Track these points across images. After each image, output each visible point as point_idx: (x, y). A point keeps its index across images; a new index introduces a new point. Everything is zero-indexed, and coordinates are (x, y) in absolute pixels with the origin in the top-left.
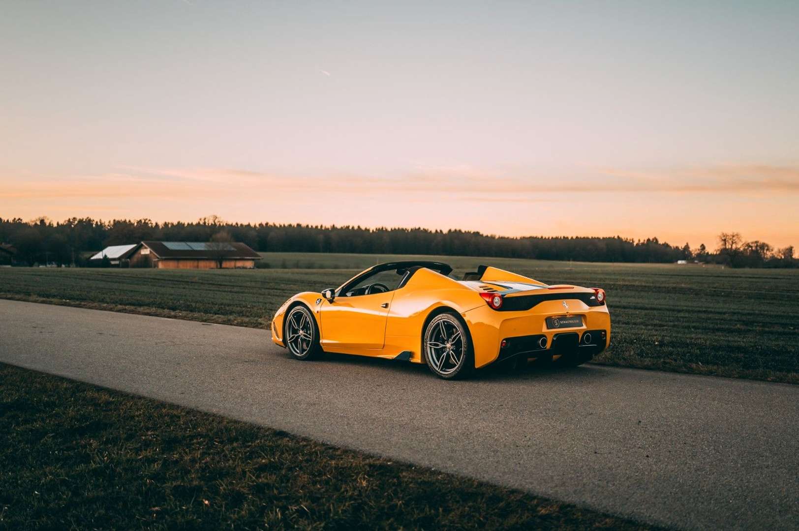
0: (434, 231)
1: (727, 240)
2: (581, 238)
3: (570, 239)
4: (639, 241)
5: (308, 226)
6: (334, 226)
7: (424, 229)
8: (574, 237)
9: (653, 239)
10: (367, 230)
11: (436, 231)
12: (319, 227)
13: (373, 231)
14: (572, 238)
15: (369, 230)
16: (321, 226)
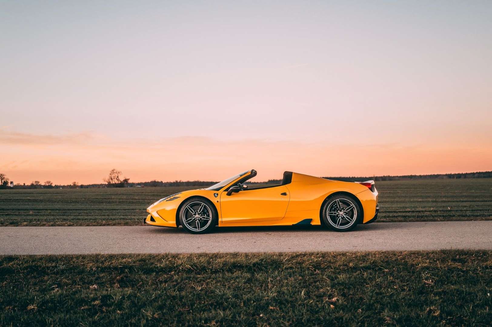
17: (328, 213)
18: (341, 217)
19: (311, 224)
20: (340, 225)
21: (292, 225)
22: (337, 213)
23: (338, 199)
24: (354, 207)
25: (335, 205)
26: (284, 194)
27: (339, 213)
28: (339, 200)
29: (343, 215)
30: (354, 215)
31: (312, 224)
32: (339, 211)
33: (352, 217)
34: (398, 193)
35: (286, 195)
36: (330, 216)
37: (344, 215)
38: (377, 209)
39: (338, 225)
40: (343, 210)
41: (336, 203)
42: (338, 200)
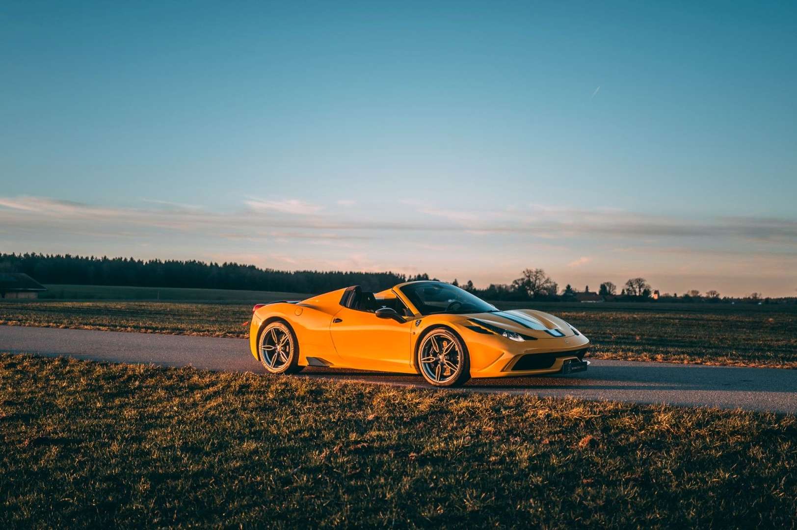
0: (209, 264)
1: (531, 276)
2: (355, 273)
3: (344, 274)
4: (410, 277)
5: (77, 257)
6: (105, 257)
7: (199, 262)
8: (349, 273)
9: (424, 275)
10: (140, 262)
11: (211, 264)
12: (90, 259)
13: (146, 263)
14: (346, 273)
15: (142, 262)
16: (92, 258)
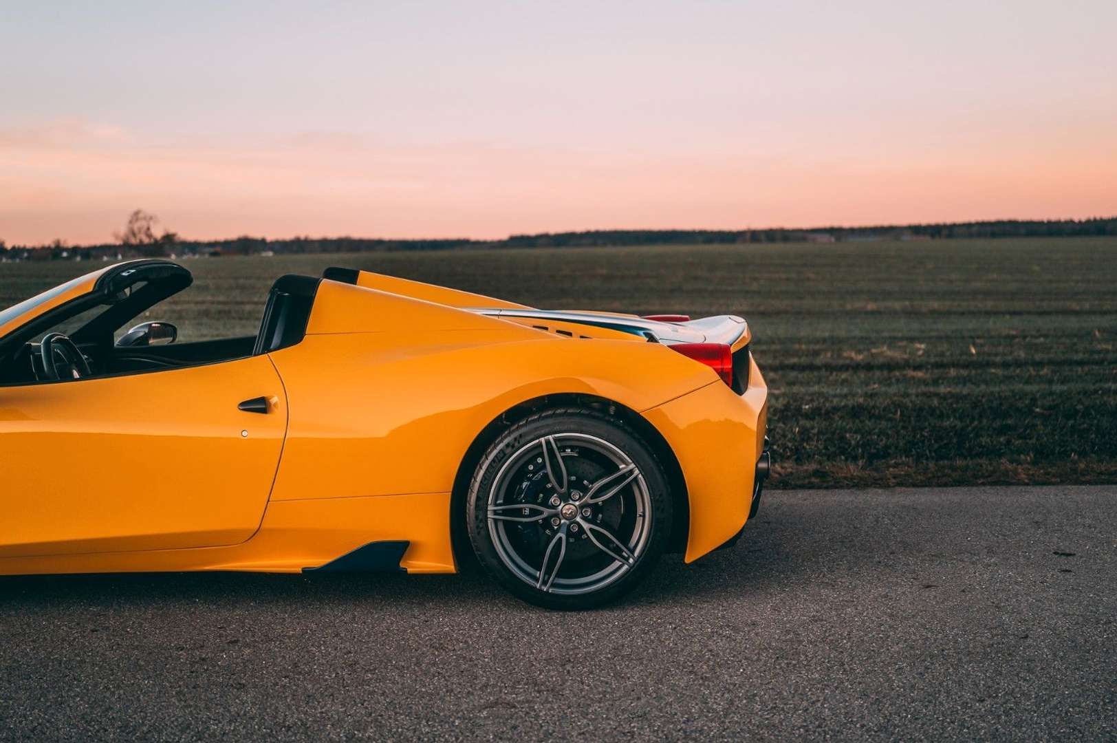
17: (495, 512)
18: (564, 529)
19: (402, 565)
20: (558, 575)
21: (299, 570)
22: (547, 512)
23: (550, 437)
24: (636, 479)
25: (536, 465)
26: (259, 406)
27: (554, 507)
28: (556, 440)
29: (578, 519)
30: (640, 520)
31: (410, 570)
32: (553, 500)
33: (625, 533)
34: (808, 279)
35: (264, 411)
36: (511, 529)
37: (584, 518)
38: (762, 469)
39: (548, 572)
40: (576, 494)
41: (541, 455)
42: (548, 442)
